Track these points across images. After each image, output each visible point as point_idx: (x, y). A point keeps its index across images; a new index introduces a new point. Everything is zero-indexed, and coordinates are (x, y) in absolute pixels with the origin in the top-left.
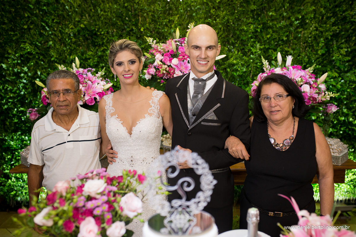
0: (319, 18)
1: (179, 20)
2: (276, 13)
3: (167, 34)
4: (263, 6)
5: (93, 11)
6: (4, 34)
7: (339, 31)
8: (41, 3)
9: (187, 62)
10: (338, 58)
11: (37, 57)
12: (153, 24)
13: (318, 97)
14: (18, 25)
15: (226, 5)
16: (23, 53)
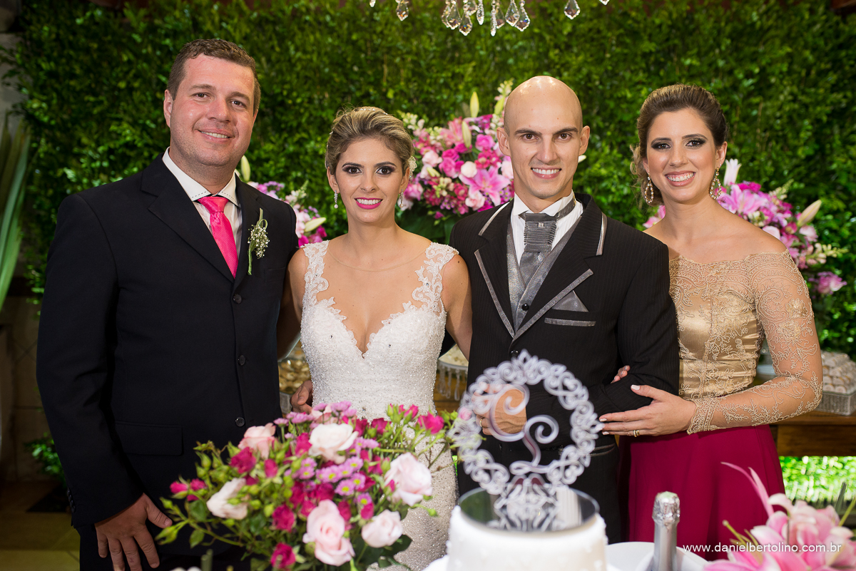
0: (800, 73)
1: (475, 74)
2: (700, 61)
3: (448, 105)
4: (670, 43)
5: (277, 49)
6: (72, 100)
7: (848, 104)
8: (159, 31)
9: (496, 171)
10: (845, 166)
11: (146, 154)
12: (415, 81)
13: (798, 257)
14: (105, 81)
15: (586, 41)
16: (115, 144)
